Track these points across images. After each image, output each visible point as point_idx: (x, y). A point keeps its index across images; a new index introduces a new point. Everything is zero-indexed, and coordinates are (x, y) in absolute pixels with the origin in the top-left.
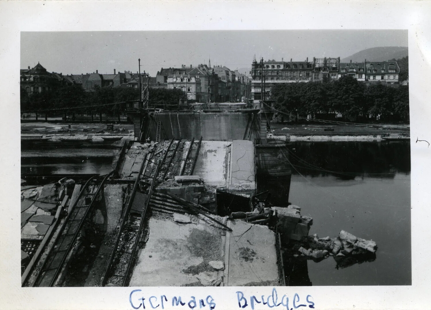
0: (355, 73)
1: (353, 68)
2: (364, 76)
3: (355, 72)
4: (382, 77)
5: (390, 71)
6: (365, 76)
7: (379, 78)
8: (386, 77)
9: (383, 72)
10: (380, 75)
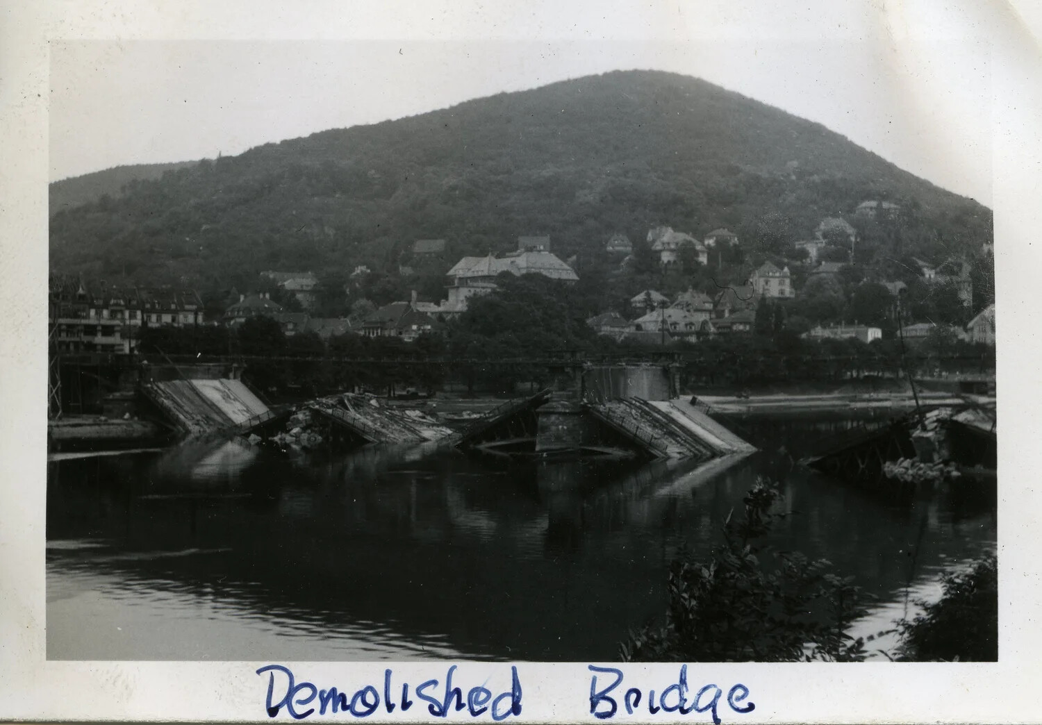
0: (123, 308)
1: (120, 299)
2: (139, 313)
3: (123, 306)
4: (172, 317)
5: (187, 307)
6: (142, 314)
7: (167, 318)
8: (181, 317)
9: (173, 307)
10: (168, 313)
